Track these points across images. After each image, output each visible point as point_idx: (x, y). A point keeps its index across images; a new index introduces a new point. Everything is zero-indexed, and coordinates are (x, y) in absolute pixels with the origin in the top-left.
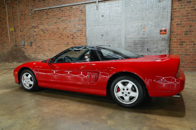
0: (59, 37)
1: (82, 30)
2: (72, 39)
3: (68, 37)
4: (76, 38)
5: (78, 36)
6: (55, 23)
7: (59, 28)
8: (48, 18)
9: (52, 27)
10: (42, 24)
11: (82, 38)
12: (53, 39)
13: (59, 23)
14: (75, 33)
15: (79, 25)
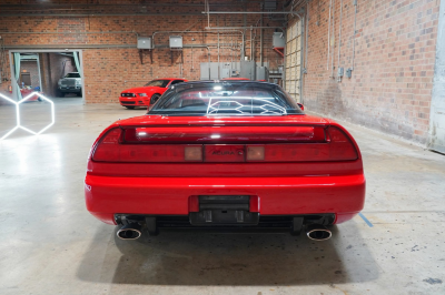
0: (390, 55)
1: (431, 30)
2: (412, 57)
3: (404, 53)
4: (418, 56)
5: (422, 50)
6: (387, 16)
7: (390, 30)
8: (377, 6)
9: (381, 27)
10: (367, 24)
11: (429, 56)
12: (380, 62)
13: (393, 14)
14: (418, 39)
15: (428, 13)
